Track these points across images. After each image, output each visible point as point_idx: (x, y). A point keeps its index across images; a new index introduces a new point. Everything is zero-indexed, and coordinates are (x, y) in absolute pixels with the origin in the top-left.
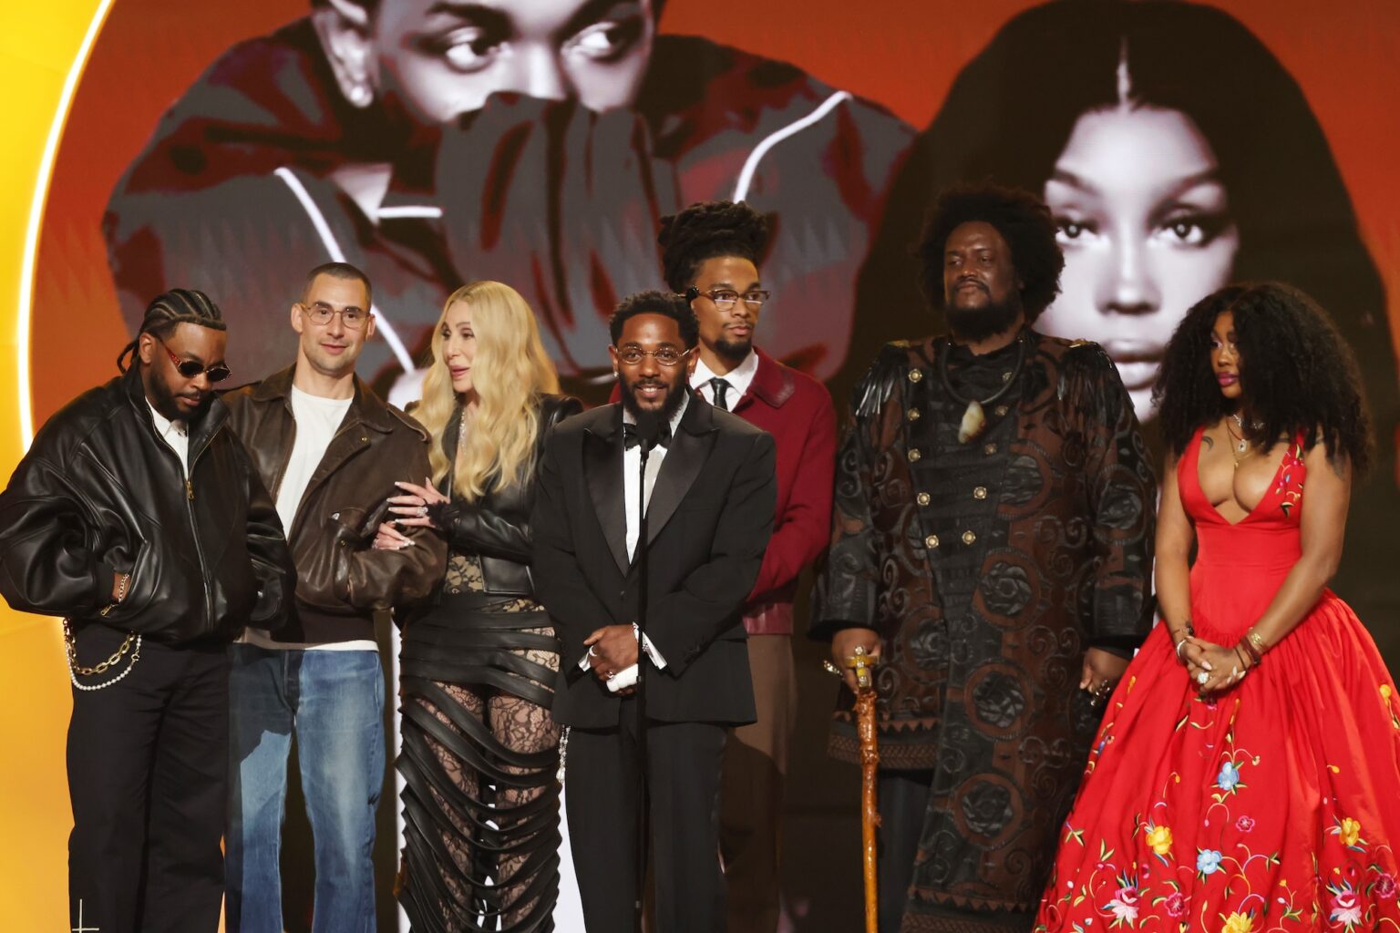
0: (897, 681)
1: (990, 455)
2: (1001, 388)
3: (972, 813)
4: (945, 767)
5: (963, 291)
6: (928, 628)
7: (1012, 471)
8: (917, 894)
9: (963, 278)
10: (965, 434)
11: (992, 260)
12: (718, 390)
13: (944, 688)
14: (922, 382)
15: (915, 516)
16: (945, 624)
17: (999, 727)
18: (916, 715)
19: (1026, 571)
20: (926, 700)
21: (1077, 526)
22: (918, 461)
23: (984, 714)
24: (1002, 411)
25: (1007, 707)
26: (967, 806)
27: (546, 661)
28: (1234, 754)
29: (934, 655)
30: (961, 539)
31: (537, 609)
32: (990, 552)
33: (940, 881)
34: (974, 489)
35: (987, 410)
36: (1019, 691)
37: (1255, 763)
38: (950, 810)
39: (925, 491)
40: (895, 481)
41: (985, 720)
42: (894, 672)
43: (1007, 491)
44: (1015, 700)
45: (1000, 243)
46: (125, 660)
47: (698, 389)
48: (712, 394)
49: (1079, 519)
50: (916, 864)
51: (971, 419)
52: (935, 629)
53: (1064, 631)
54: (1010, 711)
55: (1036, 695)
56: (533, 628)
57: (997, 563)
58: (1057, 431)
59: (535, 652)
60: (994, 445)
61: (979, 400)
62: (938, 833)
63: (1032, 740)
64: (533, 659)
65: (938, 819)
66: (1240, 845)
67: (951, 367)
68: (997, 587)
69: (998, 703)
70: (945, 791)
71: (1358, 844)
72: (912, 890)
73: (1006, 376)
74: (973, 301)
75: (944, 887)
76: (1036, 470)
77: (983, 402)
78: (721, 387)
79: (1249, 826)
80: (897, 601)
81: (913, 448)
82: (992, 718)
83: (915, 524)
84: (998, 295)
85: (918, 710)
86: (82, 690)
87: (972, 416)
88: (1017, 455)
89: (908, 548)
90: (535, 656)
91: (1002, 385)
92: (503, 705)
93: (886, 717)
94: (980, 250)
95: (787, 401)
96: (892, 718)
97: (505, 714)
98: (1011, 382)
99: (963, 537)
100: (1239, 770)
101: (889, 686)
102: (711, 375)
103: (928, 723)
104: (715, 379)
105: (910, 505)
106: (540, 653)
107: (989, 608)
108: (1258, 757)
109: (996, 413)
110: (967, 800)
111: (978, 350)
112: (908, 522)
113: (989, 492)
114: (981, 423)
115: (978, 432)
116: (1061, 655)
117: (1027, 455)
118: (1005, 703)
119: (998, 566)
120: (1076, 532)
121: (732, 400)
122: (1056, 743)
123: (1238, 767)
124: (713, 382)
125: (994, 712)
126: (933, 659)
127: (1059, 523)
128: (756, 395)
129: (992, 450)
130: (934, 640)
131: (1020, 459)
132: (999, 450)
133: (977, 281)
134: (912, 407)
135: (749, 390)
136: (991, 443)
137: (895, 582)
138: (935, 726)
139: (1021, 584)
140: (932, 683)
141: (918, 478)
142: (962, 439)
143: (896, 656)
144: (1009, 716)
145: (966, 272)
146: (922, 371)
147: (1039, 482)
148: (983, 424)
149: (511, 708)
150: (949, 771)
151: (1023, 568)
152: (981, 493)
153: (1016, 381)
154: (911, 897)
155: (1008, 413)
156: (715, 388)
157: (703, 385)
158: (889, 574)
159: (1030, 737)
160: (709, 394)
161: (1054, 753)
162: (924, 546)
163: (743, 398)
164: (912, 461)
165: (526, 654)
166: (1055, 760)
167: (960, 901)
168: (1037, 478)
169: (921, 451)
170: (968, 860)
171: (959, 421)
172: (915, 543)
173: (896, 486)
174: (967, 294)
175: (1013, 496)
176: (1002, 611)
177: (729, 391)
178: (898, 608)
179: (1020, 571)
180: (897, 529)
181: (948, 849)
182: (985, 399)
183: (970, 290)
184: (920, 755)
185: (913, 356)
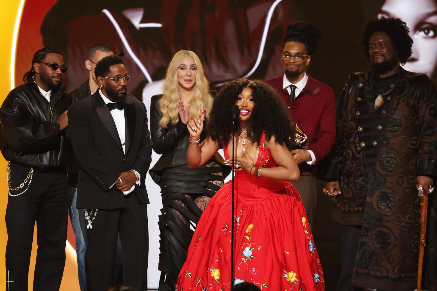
0: (351, 194)
1: (384, 114)
2: (390, 90)
3: (376, 241)
4: (366, 225)
5: (376, 57)
6: (361, 175)
7: (391, 120)
8: (356, 270)
9: (375, 53)
10: (376, 106)
11: (385, 45)
12: (292, 89)
13: (365, 197)
14: (363, 87)
15: (358, 136)
16: (366, 174)
17: (385, 211)
18: (357, 206)
19: (395, 156)
20: (360, 201)
21: (416, 140)
22: (359, 116)
23: (380, 206)
24: (389, 98)
25: (389, 204)
26: (374, 239)
27: (220, 184)
28: (251, 245)
29: (363, 185)
30: (372, 144)
31: (216, 165)
32: (382, 149)
33: (365, 266)
34: (378, 126)
35: (384, 97)
36: (393, 198)
37: (259, 249)
38: (368, 240)
39: (361, 127)
40: (352, 123)
41: (380, 208)
42: (350, 190)
43: (389, 127)
44: (391, 201)
45: (388, 38)
46: (26, 185)
47: (286, 88)
48: (290, 90)
49: (416, 137)
50: (356, 260)
51: (379, 101)
52: (363, 176)
53: (410, 177)
54: (390, 205)
55: (399, 200)
56: (215, 173)
57: (385, 152)
58: (408, 106)
59: (216, 181)
60: (385, 110)
61: (382, 94)
62: (363, 249)
63: (397, 216)
64: (215, 184)
65: (363, 244)
66: (251, 279)
67: (373, 82)
68: (385, 161)
69: (385, 202)
70: (366, 234)
71: (295, 281)
72: (355, 269)
73: (392, 86)
74: (380, 60)
75: (366, 268)
76: (399, 120)
77: (383, 95)
78: (294, 88)
79: (255, 272)
80: (351, 165)
81: (358, 111)
82: (383, 208)
83: (357, 138)
84: (389, 57)
85: (358, 204)
86: (12, 196)
87: (378, 100)
88: (393, 114)
89: (356, 147)
90: (216, 182)
91: (390, 89)
92: (204, 200)
93: (347, 206)
94: (382, 42)
95: (317, 94)
96: (349, 207)
97: (204, 204)
98: (393, 88)
99: (373, 143)
100: (252, 251)
101: (348, 196)
102: (290, 84)
103: (361, 209)
104: (291, 85)
105: (356, 132)
106: (218, 182)
107: (381, 168)
108: (260, 247)
109: (387, 99)
110: (374, 237)
111: (382, 76)
112: (355, 138)
113: (382, 127)
114: (382, 102)
115: (381, 105)
116: (408, 186)
117: (396, 114)
118: (388, 202)
119: (385, 153)
120: (415, 142)
121: (297, 93)
122: (407, 217)
123: (251, 250)
124: (291, 86)
125: (384, 206)
126: (363, 186)
127: (408, 139)
128: (306, 91)
129: (384, 112)
130: (363, 179)
131: (394, 116)
132: (387, 112)
133: (380, 53)
134: (359, 96)
135: (304, 89)
136: (384, 110)
137: (350, 159)
138: (363, 210)
139: (393, 160)
140: (362, 195)
141: (359, 122)
142: (375, 108)
143: (351, 185)
144: (389, 207)
145: (376, 50)
146: (363, 83)
147: (401, 124)
148: (383, 103)
149: (207, 202)
150: (367, 227)
151: (394, 155)
152: (380, 127)
153: (395, 88)
154: (355, 272)
155: (391, 99)
156: (291, 88)
157: (288, 87)
158: (349, 155)
159: (397, 215)
160: (289, 90)
161: (407, 221)
162: (360, 146)
163: (301, 92)
164: (357, 116)
165: (213, 182)
166: (407, 223)
167: (372, 273)
168: (399, 122)
169: (360, 112)
170: (375, 258)
171: (374, 102)
172: (357, 145)
173: (352, 124)
174: (377, 58)
175: (391, 128)
176: (387, 170)
177: (296, 90)
178: (352, 168)
179: (393, 155)
180: (352, 140)
181: (367, 254)
182: (384, 94)
183: (378, 56)
184: (358, 220)
185: (361, 78)
